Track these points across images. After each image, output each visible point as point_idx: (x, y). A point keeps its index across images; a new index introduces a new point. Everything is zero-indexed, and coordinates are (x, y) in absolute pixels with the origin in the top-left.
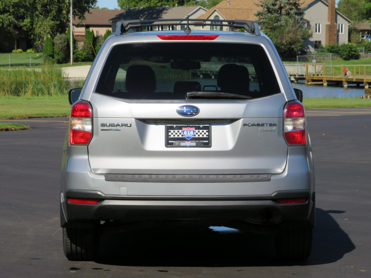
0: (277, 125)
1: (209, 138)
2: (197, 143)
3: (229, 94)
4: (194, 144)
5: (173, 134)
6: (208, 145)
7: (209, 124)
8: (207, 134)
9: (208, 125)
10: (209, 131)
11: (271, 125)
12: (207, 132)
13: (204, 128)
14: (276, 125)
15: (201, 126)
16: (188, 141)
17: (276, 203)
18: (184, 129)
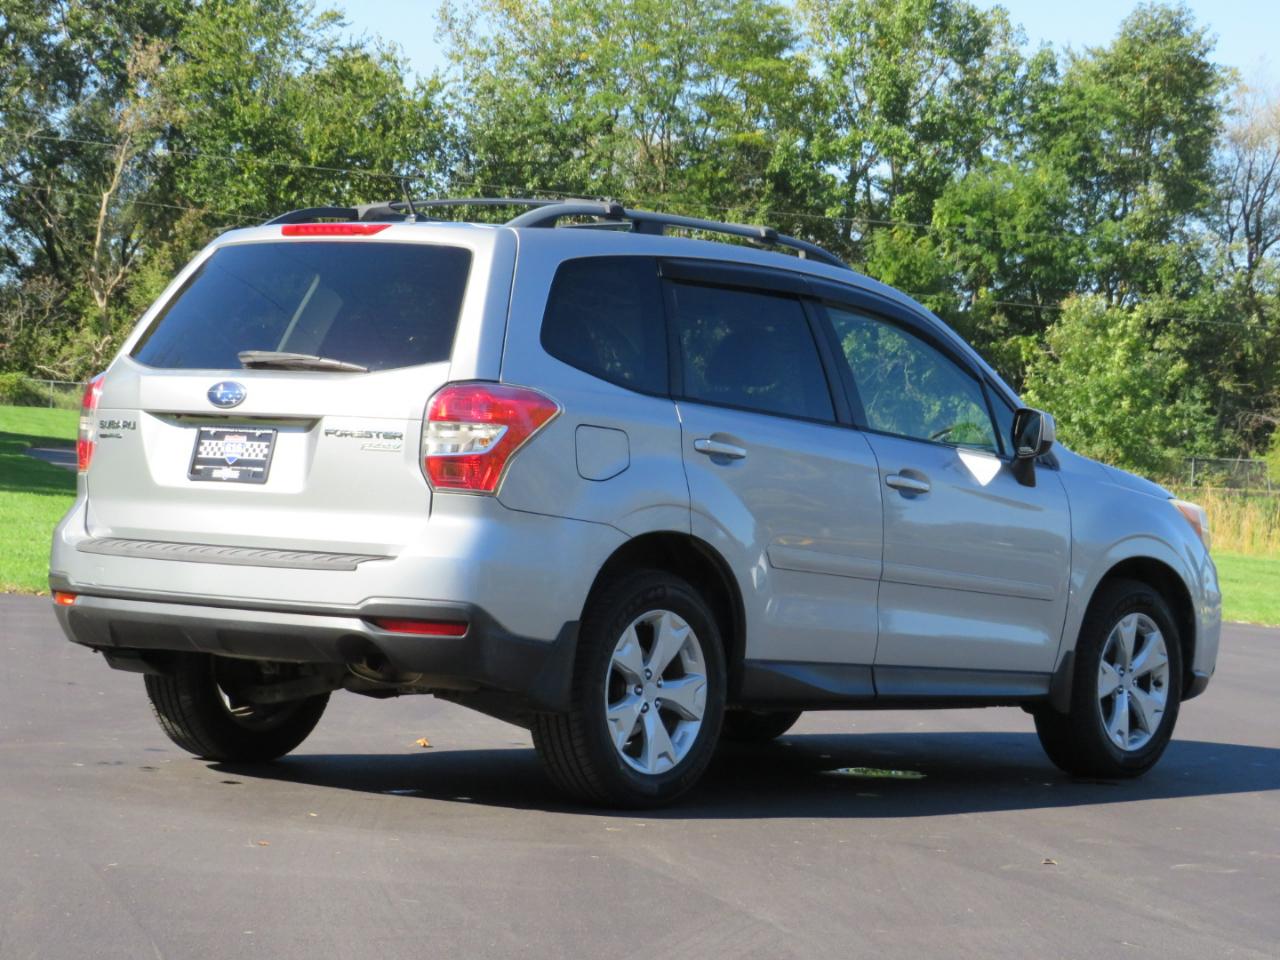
0: (404, 438)
1: (265, 464)
2: (242, 472)
3: (318, 358)
4: (235, 474)
5: (209, 450)
6: (261, 478)
7: (274, 430)
8: (266, 451)
9: (270, 432)
10: (271, 448)
11: (387, 436)
12: (267, 447)
13: (262, 438)
14: (401, 437)
15: (258, 433)
16: (228, 466)
17: (373, 626)
18: (228, 438)
